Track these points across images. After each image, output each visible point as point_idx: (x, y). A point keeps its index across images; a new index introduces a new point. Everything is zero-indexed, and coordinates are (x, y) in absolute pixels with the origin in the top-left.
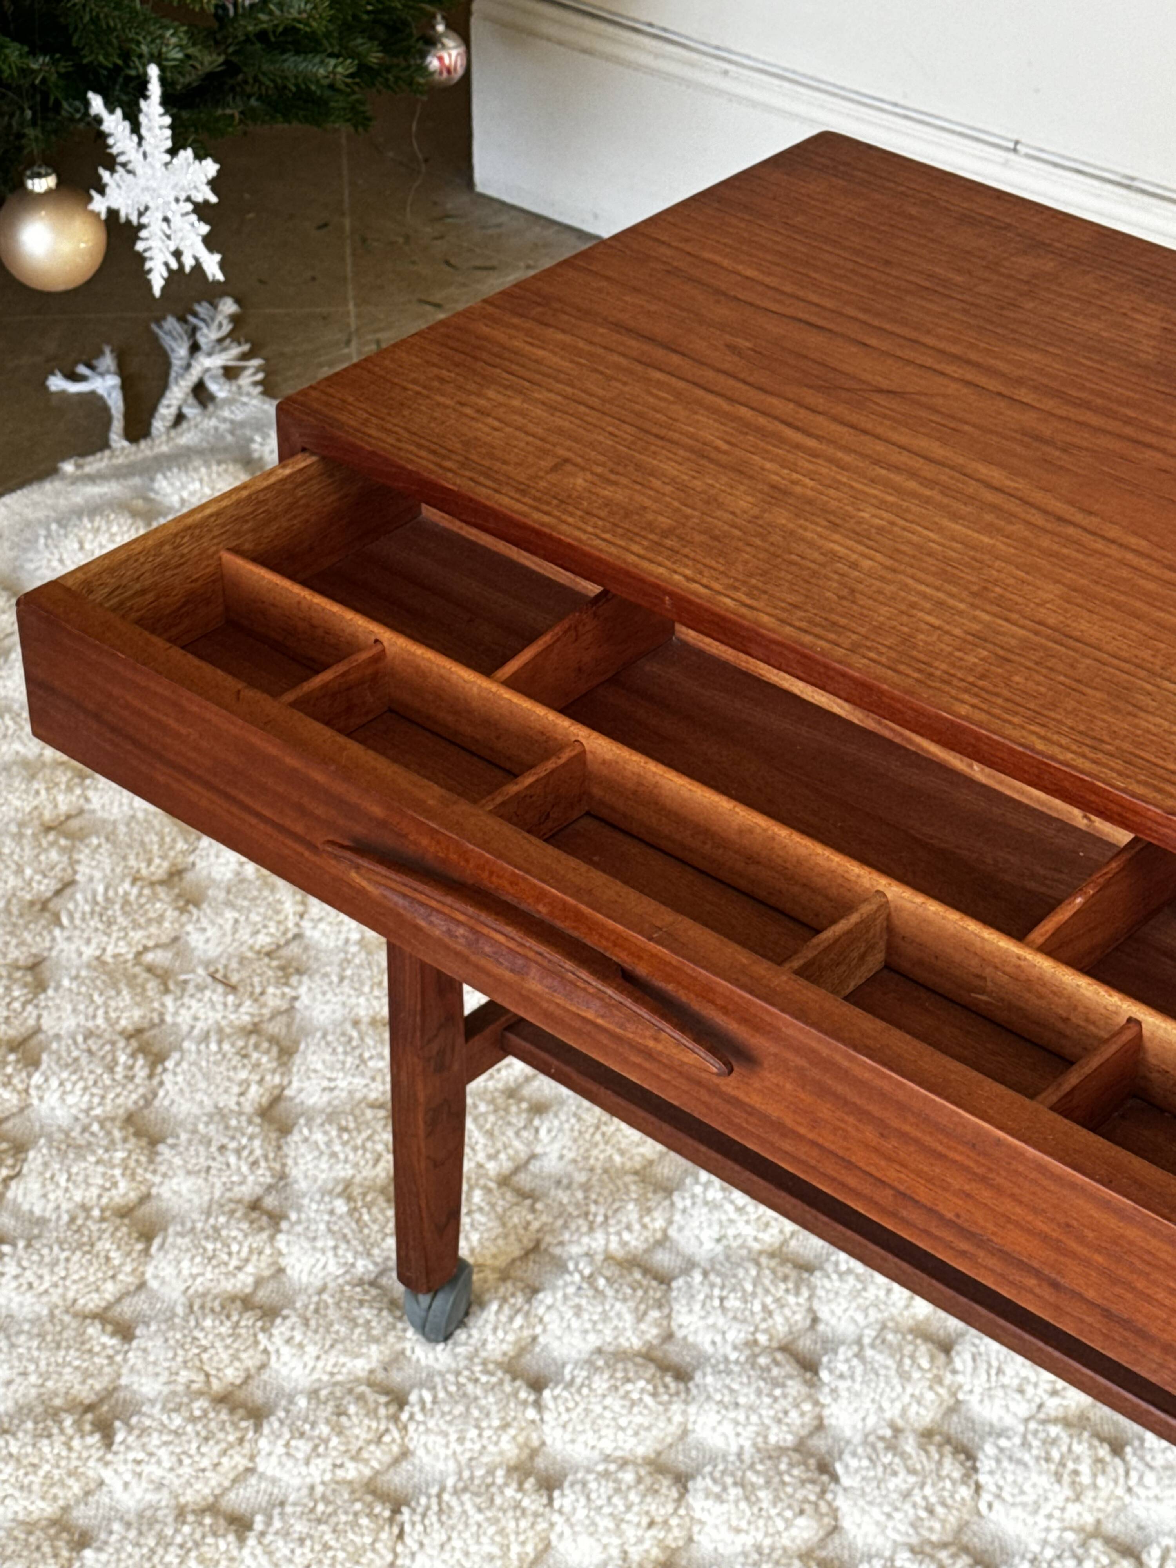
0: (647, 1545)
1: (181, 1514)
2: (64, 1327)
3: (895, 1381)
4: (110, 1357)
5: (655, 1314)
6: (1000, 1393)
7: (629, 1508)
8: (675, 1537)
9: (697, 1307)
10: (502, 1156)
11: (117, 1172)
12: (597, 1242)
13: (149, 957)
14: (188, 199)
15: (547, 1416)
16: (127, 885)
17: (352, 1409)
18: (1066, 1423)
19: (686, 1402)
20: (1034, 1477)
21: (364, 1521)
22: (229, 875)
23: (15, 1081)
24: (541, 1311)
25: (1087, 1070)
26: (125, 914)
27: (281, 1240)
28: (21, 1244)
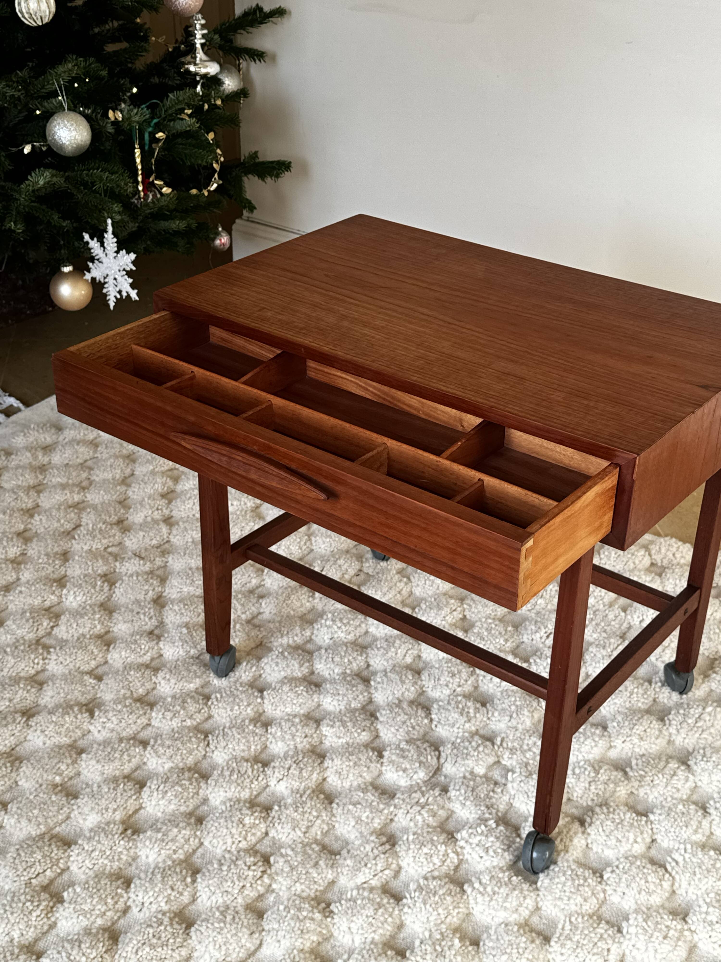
0: (305, 743)
1: (121, 740)
2: (75, 676)
3: (399, 683)
4: (93, 687)
5: (307, 664)
6: (439, 687)
7: (297, 731)
8: (315, 741)
9: (323, 661)
10: (248, 613)
11: (96, 622)
12: (285, 641)
13: (110, 550)
14: (124, 270)
15: (265, 701)
16: (101, 524)
17: (189, 701)
18: (465, 696)
19: (319, 694)
20: (453, 715)
21: (194, 739)
22: (141, 521)
23: (56, 592)
24: (263, 665)
25: (463, 495)
26: (100, 534)
27: (161, 644)
28: (58, 648)
